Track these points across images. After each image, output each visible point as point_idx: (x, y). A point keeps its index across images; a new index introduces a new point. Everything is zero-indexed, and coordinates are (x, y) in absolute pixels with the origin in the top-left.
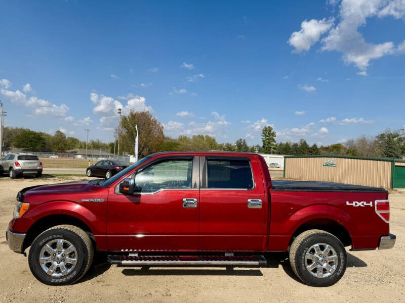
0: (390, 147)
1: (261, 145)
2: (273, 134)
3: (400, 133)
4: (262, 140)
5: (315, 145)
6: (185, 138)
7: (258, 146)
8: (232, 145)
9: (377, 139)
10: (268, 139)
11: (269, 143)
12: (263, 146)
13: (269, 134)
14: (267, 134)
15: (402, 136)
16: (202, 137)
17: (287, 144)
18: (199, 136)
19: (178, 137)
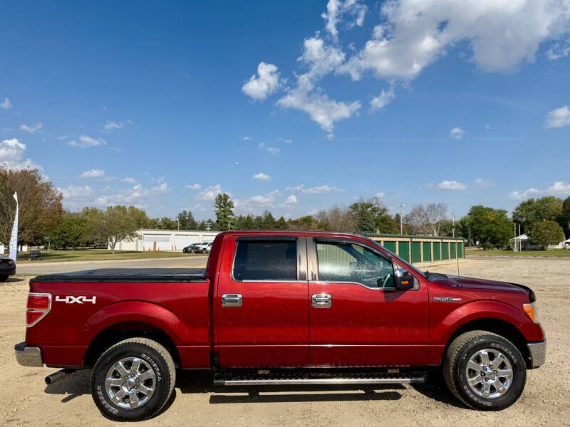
0: (363, 220)
1: (214, 219)
2: (230, 205)
3: (374, 203)
4: (215, 213)
5: (282, 219)
6: (95, 211)
7: (210, 221)
8: (172, 220)
9: (350, 210)
10: (224, 211)
11: (225, 216)
12: (217, 221)
13: (224, 204)
14: (222, 204)
15: (376, 206)
16: (124, 209)
17: (248, 217)
18: (118, 207)
19: (81, 210)
